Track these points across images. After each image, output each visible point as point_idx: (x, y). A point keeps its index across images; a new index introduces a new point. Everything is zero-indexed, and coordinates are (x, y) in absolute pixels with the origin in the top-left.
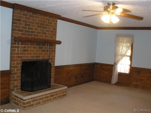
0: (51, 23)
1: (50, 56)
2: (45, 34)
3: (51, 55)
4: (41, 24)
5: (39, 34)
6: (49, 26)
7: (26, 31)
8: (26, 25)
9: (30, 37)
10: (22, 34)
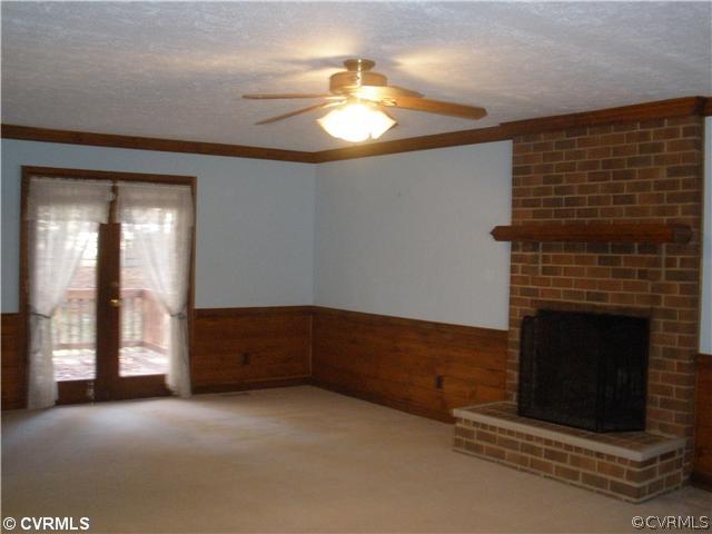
0: (657, 148)
1: (656, 299)
2: (630, 199)
3: (663, 296)
4: (608, 164)
5: (599, 204)
6: (646, 161)
7: (548, 203)
8: (547, 180)
9: (563, 221)
10: (535, 214)
